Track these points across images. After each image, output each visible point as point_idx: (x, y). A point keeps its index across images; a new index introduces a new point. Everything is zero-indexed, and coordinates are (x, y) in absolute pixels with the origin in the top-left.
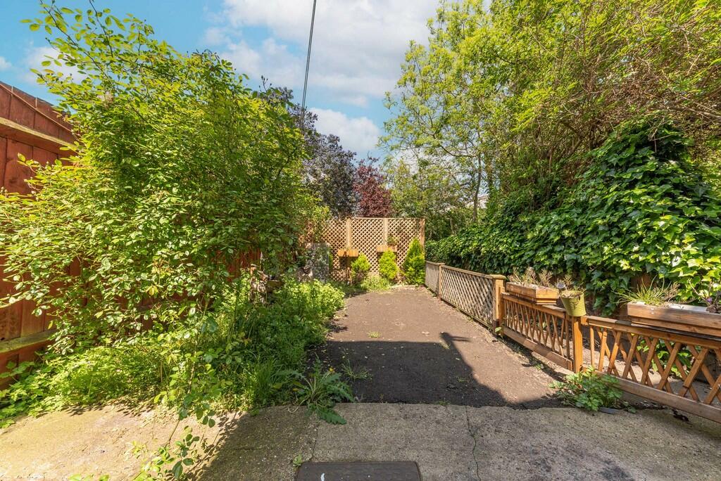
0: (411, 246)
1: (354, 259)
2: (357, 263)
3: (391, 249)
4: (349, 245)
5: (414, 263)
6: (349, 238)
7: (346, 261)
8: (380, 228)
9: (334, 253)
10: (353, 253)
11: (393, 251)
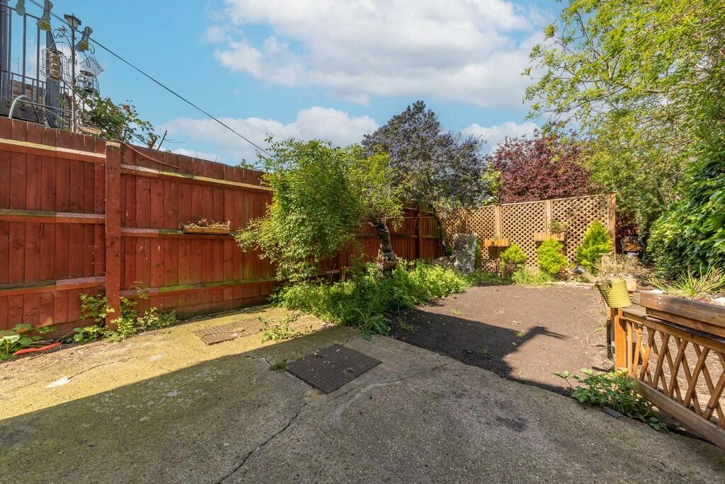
0: (588, 233)
1: (504, 249)
2: (507, 253)
3: (555, 238)
4: (498, 234)
5: (589, 254)
6: (498, 227)
7: (495, 251)
8: (540, 213)
9: (481, 242)
10: (503, 242)
11: (558, 239)
